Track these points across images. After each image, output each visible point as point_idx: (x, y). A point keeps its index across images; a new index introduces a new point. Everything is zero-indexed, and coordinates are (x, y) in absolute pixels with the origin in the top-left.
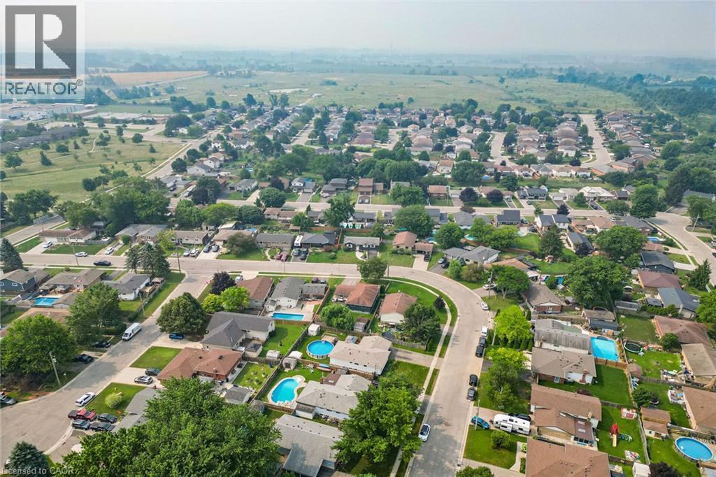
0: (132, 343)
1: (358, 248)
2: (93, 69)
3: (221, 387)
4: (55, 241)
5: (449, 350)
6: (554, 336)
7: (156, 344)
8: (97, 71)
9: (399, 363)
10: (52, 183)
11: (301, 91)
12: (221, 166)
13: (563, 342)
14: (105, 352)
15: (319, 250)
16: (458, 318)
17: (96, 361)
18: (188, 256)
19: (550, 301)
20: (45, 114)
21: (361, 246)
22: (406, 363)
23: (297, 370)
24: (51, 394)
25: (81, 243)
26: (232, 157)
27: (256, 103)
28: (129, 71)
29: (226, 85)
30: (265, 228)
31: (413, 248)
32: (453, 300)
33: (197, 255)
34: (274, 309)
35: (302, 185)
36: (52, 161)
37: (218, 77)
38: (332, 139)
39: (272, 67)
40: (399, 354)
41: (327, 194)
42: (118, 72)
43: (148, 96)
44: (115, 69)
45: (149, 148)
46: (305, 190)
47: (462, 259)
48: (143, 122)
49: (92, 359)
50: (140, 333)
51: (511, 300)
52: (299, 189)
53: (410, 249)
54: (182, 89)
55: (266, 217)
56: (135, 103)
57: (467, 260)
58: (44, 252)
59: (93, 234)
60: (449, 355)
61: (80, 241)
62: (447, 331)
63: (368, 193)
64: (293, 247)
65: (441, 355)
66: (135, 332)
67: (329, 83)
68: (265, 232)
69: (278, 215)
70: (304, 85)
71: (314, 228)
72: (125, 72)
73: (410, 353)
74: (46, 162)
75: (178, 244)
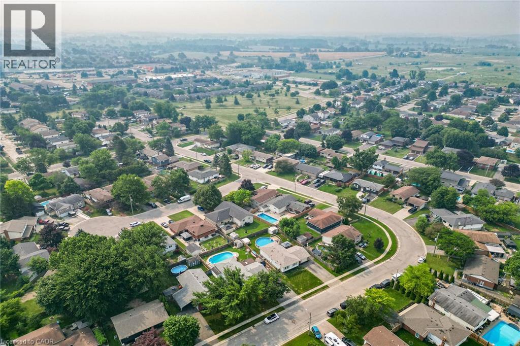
0: (180, 205)
1: (362, 190)
2: (313, 49)
3: (193, 242)
4: (199, 144)
5: (353, 278)
6: (449, 302)
7: (189, 210)
8: (316, 51)
9: (306, 271)
10: (228, 114)
11: (451, 69)
12: (329, 117)
13: (454, 310)
14: (165, 205)
15: (334, 184)
16: (389, 260)
17: (158, 208)
18: (252, 167)
19: (483, 275)
20: (262, 75)
21: (365, 188)
22: (311, 273)
23: (239, 250)
24: (128, 217)
25: (209, 148)
26: (340, 112)
27: (399, 76)
28: (334, 51)
29: (392, 62)
30: (312, 162)
31: (407, 200)
32: (399, 246)
33: (257, 168)
34: (264, 211)
35: (368, 137)
36: (240, 102)
37: (393, 56)
38: (432, 108)
39: (444, 50)
40: (313, 266)
41: (383, 148)
42: (328, 51)
43: (331, 67)
44: (327, 50)
45: (296, 100)
46: (370, 142)
47: (441, 220)
48: (310, 84)
49: (156, 207)
50: (189, 202)
51: (452, 264)
52: (365, 140)
53: (403, 200)
54: (359, 64)
55: (321, 154)
56: (317, 72)
57: (444, 221)
58: (190, 150)
59: (218, 145)
60: (349, 281)
61: (209, 147)
62: (367, 265)
63: (418, 152)
64: (317, 177)
65: (342, 279)
66: (185, 200)
67: (483, 64)
68: (311, 164)
69: (329, 155)
70: (460, 64)
71: (345, 168)
72: (332, 52)
73: (321, 269)
74: (237, 103)
75: (254, 160)
